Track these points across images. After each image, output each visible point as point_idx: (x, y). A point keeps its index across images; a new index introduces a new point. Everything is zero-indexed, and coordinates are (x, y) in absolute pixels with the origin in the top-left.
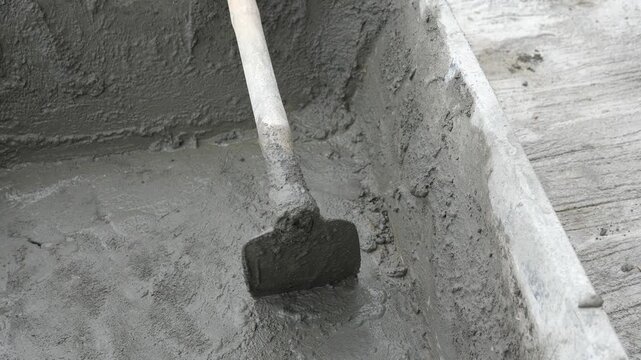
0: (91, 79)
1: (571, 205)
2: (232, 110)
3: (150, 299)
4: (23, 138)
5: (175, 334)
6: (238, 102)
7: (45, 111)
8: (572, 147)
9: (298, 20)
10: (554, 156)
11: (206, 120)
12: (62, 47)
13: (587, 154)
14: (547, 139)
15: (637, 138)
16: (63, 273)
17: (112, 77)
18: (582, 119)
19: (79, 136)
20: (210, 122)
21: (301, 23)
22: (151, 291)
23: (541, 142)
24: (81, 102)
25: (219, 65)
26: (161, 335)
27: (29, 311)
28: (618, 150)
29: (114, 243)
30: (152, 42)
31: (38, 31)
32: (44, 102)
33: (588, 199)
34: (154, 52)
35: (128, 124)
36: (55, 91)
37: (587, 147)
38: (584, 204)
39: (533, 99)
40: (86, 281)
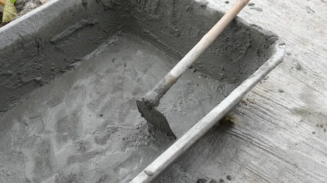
0: (177, 30)
1: (260, 175)
2: (210, 68)
3: (127, 100)
4: (152, 35)
5: (120, 113)
6: (213, 67)
7: (162, 31)
8: (290, 161)
9: (242, 53)
10: (281, 158)
11: (201, 66)
12: (174, 15)
13: (292, 167)
14: (287, 152)
15: (317, 177)
16: (120, 78)
17: (183, 34)
18: (310, 157)
19: (166, 45)
20: (202, 67)
21: (243, 55)
22: (130, 99)
23: (284, 151)
24: (171, 35)
25: (213, 51)
26: (117, 111)
27: (102, 80)
28: (304, 174)
29: (139, 80)
30: (198, 30)
31: (170, 6)
32: (162, 28)
33: (268, 178)
34: (197, 34)
35: (180, 51)
36: (166, 27)
37: (296, 166)
38: (265, 178)
39: (307, 139)
40: (121, 84)
